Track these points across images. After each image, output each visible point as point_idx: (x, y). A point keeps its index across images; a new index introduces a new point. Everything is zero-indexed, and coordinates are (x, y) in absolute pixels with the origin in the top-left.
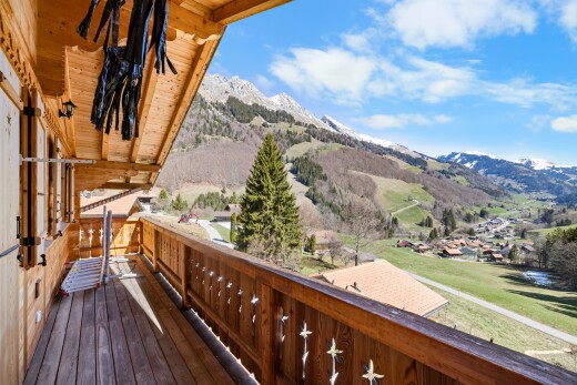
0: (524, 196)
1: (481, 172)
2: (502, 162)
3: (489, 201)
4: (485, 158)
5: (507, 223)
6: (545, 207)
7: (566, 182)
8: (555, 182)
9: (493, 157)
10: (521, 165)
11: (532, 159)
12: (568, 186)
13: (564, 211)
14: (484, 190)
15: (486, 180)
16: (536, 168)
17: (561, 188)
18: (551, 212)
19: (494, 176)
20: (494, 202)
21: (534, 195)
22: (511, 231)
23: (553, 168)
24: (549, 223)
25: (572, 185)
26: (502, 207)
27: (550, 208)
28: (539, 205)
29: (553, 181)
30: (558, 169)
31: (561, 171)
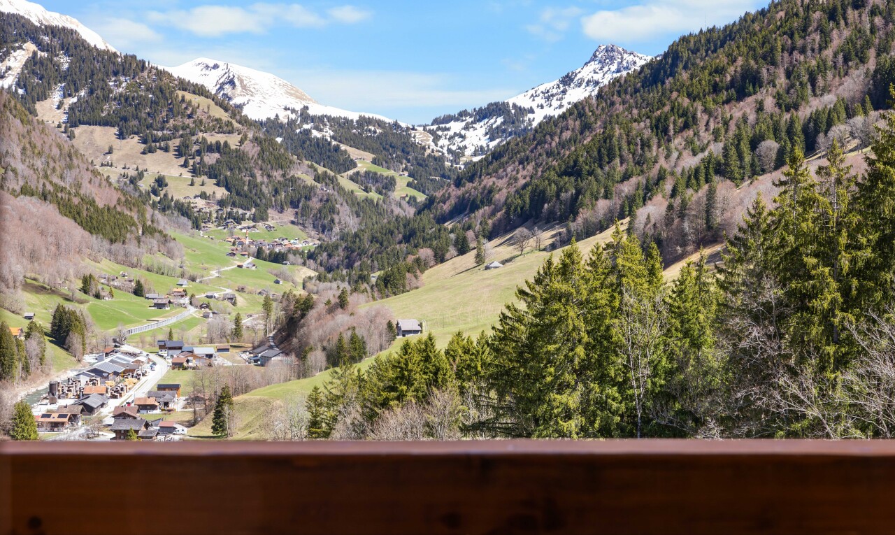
0: (213, 237)
1: (52, 110)
2: (131, 66)
3: (89, 267)
4: (66, 40)
5: (159, 370)
6: (285, 287)
7: (344, 181)
8: (309, 180)
9: (93, 37)
10: (200, 90)
11: (237, 70)
12: (350, 197)
13: (342, 303)
14: (68, 209)
15: (71, 155)
16: (255, 112)
17: (329, 206)
18: (306, 306)
19: (104, 136)
20: (103, 267)
21: (246, 232)
22: (178, 404)
23: (305, 116)
24: (302, 354)
25: (360, 194)
26: (138, 291)
27: (300, 292)
28: (262, 277)
29: (303, 173)
30: (319, 121)
31: (328, 133)
